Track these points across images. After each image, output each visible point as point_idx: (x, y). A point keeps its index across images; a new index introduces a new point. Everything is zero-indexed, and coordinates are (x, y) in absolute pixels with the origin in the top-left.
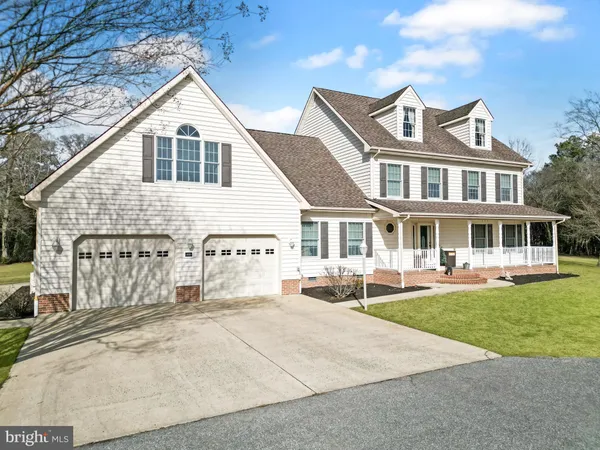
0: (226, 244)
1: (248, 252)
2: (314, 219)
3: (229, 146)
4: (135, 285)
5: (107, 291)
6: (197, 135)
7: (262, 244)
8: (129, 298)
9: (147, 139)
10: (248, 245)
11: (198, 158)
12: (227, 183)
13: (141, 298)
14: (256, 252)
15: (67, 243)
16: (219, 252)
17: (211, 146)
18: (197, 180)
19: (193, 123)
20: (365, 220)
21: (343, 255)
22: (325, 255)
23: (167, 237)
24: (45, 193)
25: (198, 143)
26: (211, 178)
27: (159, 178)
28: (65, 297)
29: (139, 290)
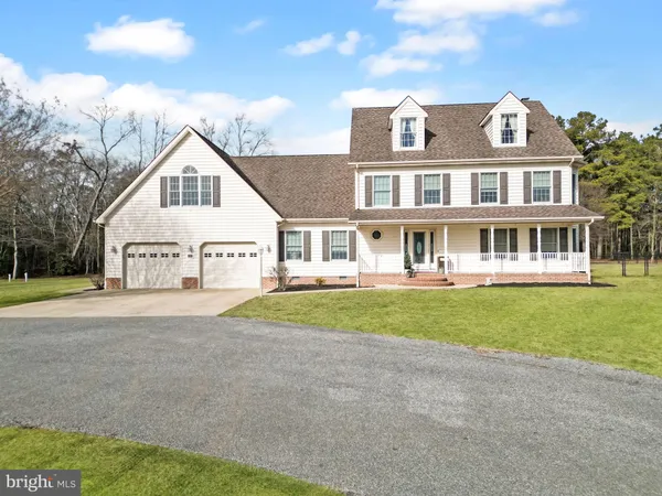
0: (219, 249)
1: (236, 255)
2: (297, 229)
3: (219, 178)
4: (158, 275)
5: (142, 278)
6: (196, 172)
7: (248, 249)
8: (155, 284)
9: (163, 180)
10: (236, 249)
11: (197, 188)
12: (217, 204)
13: (162, 284)
14: (242, 255)
15: (120, 249)
16: (214, 255)
17: (205, 179)
18: (197, 204)
19: (193, 165)
20: (348, 229)
21: (325, 259)
22: (308, 259)
23: (176, 243)
24: (108, 218)
25: (196, 177)
26: (205, 202)
27: (171, 204)
28: (118, 280)
29: (160, 279)
